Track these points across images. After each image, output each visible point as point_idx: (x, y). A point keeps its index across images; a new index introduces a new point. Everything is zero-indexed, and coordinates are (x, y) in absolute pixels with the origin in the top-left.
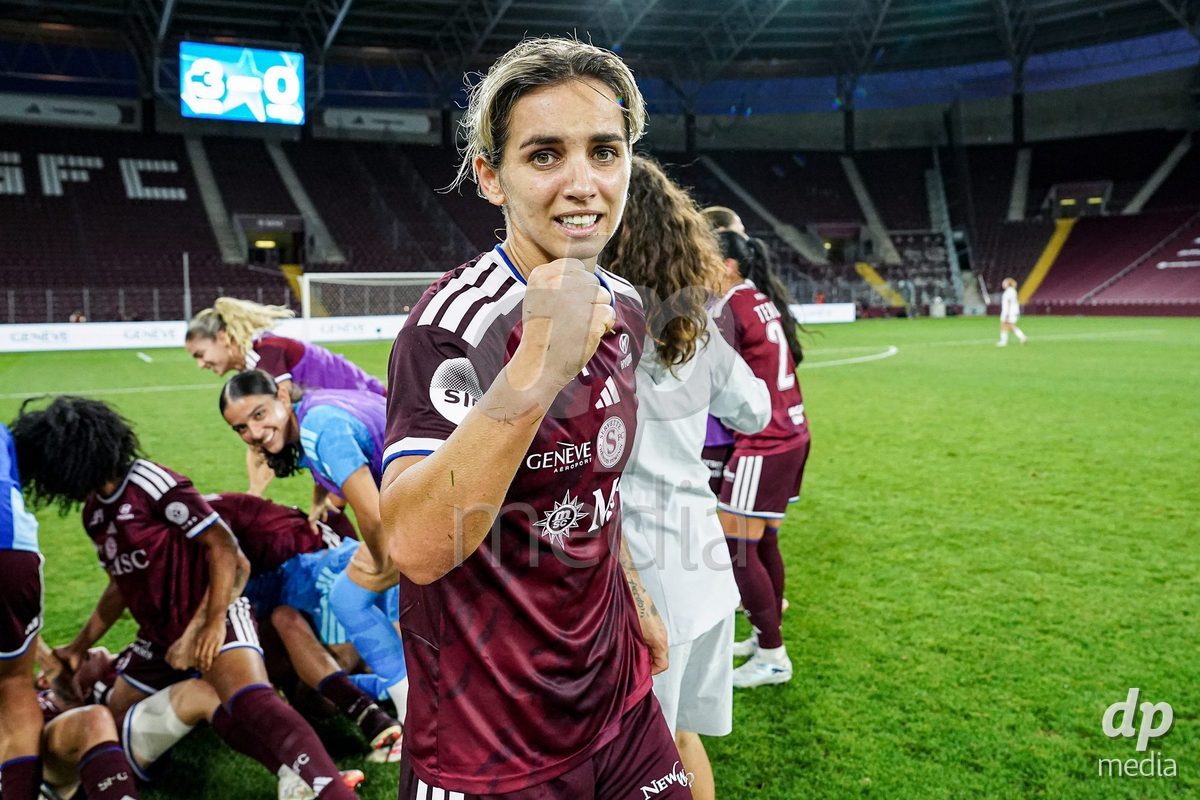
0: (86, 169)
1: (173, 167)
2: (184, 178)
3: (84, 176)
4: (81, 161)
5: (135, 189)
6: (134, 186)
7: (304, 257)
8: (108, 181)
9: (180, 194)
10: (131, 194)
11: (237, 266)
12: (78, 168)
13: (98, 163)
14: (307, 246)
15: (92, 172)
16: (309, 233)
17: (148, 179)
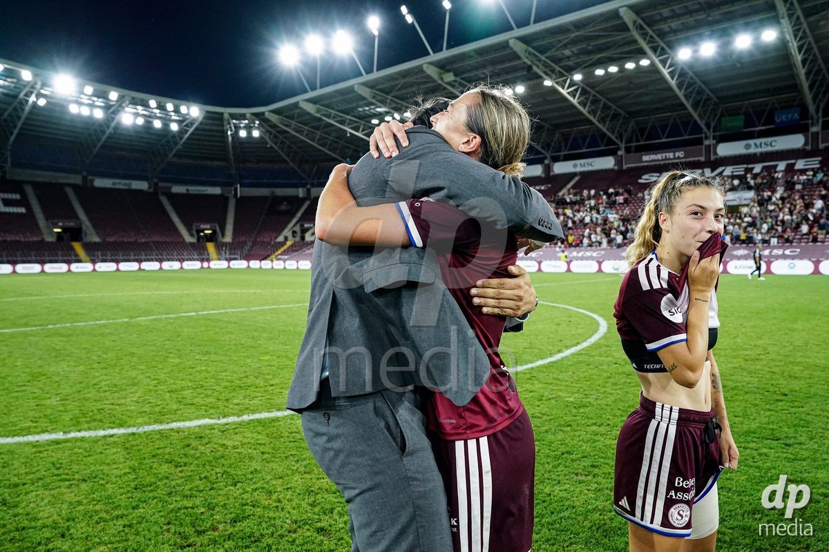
1: (19, 197)
2: (24, 202)
5: (2, 208)
7: (82, 239)
9: (23, 210)
11: (52, 242)
14: (83, 234)
16: (84, 227)
17: (7, 203)
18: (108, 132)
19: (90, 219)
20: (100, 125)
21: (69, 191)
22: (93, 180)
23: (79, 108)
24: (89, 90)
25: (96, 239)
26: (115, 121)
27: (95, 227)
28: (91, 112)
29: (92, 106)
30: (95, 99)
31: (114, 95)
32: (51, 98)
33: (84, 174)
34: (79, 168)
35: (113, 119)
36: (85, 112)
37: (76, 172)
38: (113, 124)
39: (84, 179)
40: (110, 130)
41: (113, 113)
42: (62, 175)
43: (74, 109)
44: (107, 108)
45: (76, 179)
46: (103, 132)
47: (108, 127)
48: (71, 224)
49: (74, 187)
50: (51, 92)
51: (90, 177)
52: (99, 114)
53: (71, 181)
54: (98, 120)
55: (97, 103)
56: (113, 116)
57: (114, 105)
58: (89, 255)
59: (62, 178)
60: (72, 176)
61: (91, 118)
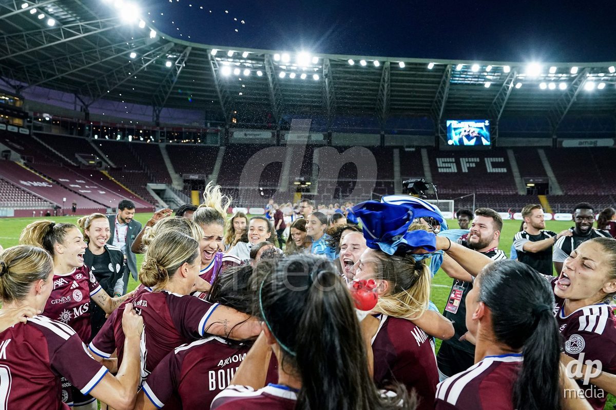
0: (474, 162)
1: (502, 160)
2: (506, 164)
3: (474, 165)
4: (473, 160)
5: (490, 169)
6: (489, 168)
7: (548, 193)
8: (481, 166)
9: (505, 170)
10: (489, 171)
11: (523, 195)
12: (472, 162)
13: (478, 160)
14: (549, 188)
15: (476, 163)
16: (550, 183)
17: (494, 165)
18: (572, 101)
19: (557, 176)
20: (566, 95)
21: (541, 152)
22: (561, 142)
23: (547, 85)
24: (553, 69)
25: (560, 193)
26: (578, 90)
27: (560, 182)
28: (557, 86)
29: (557, 81)
30: (560, 75)
31: (574, 70)
32: (525, 81)
33: (555, 137)
34: (550, 132)
35: (576, 89)
36: (552, 86)
37: (547, 136)
38: (576, 93)
39: (555, 141)
40: (574, 99)
41: (576, 84)
42: (536, 139)
43: (543, 86)
44: (570, 80)
45: (548, 142)
46: (569, 101)
47: (572, 95)
48: (540, 180)
49: (546, 148)
50: (525, 77)
51: (559, 139)
52: (563, 87)
53: (544, 144)
54: (564, 91)
55: (562, 78)
56: (575, 86)
57: (575, 77)
58: (552, 207)
59: (535, 142)
60: (544, 139)
61: (557, 90)
